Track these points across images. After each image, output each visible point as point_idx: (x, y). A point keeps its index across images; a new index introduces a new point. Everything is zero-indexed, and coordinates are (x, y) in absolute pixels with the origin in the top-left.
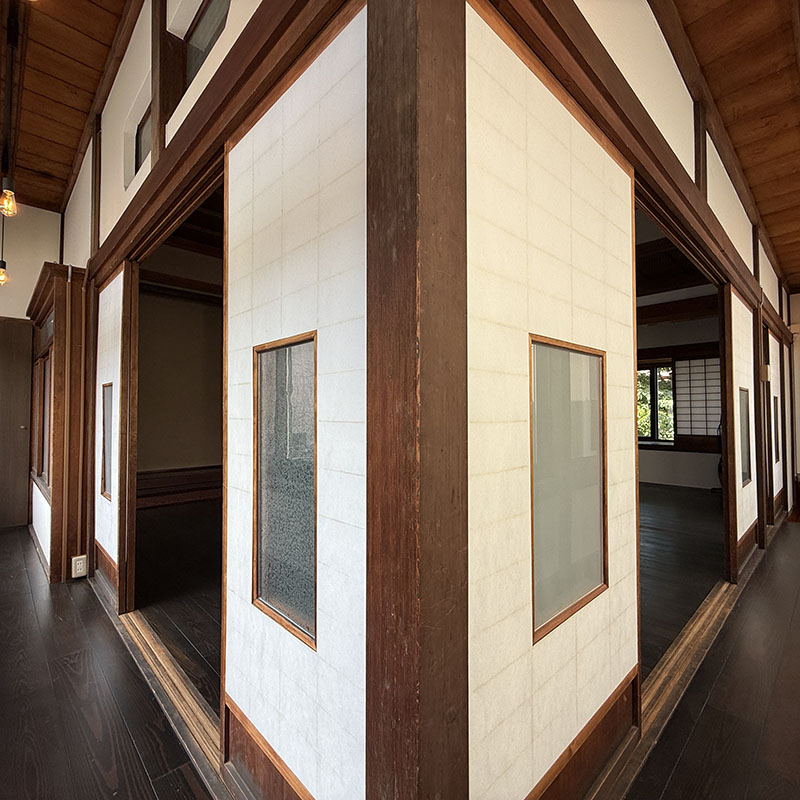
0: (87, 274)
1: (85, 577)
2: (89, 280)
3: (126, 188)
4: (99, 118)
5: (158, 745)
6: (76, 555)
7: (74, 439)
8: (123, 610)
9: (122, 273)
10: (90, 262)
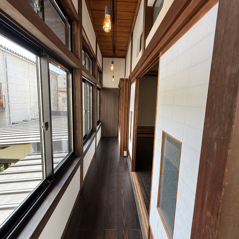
0: (128, 80)
1: (126, 156)
2: (129, 81)
3: (137, 56)
4: (133, 33)
5: (135, 219)
6: (125, 151)
7: (125, 123)
8: (132, 171)
9: (135, 82)
10: (129, 77)
